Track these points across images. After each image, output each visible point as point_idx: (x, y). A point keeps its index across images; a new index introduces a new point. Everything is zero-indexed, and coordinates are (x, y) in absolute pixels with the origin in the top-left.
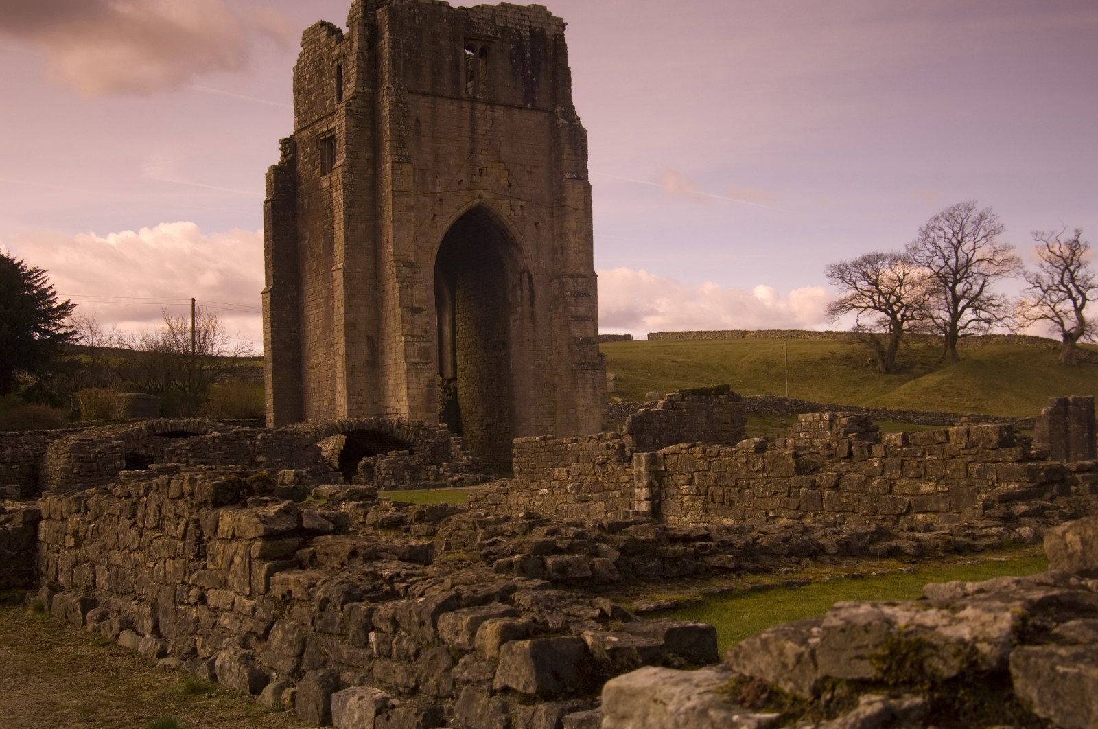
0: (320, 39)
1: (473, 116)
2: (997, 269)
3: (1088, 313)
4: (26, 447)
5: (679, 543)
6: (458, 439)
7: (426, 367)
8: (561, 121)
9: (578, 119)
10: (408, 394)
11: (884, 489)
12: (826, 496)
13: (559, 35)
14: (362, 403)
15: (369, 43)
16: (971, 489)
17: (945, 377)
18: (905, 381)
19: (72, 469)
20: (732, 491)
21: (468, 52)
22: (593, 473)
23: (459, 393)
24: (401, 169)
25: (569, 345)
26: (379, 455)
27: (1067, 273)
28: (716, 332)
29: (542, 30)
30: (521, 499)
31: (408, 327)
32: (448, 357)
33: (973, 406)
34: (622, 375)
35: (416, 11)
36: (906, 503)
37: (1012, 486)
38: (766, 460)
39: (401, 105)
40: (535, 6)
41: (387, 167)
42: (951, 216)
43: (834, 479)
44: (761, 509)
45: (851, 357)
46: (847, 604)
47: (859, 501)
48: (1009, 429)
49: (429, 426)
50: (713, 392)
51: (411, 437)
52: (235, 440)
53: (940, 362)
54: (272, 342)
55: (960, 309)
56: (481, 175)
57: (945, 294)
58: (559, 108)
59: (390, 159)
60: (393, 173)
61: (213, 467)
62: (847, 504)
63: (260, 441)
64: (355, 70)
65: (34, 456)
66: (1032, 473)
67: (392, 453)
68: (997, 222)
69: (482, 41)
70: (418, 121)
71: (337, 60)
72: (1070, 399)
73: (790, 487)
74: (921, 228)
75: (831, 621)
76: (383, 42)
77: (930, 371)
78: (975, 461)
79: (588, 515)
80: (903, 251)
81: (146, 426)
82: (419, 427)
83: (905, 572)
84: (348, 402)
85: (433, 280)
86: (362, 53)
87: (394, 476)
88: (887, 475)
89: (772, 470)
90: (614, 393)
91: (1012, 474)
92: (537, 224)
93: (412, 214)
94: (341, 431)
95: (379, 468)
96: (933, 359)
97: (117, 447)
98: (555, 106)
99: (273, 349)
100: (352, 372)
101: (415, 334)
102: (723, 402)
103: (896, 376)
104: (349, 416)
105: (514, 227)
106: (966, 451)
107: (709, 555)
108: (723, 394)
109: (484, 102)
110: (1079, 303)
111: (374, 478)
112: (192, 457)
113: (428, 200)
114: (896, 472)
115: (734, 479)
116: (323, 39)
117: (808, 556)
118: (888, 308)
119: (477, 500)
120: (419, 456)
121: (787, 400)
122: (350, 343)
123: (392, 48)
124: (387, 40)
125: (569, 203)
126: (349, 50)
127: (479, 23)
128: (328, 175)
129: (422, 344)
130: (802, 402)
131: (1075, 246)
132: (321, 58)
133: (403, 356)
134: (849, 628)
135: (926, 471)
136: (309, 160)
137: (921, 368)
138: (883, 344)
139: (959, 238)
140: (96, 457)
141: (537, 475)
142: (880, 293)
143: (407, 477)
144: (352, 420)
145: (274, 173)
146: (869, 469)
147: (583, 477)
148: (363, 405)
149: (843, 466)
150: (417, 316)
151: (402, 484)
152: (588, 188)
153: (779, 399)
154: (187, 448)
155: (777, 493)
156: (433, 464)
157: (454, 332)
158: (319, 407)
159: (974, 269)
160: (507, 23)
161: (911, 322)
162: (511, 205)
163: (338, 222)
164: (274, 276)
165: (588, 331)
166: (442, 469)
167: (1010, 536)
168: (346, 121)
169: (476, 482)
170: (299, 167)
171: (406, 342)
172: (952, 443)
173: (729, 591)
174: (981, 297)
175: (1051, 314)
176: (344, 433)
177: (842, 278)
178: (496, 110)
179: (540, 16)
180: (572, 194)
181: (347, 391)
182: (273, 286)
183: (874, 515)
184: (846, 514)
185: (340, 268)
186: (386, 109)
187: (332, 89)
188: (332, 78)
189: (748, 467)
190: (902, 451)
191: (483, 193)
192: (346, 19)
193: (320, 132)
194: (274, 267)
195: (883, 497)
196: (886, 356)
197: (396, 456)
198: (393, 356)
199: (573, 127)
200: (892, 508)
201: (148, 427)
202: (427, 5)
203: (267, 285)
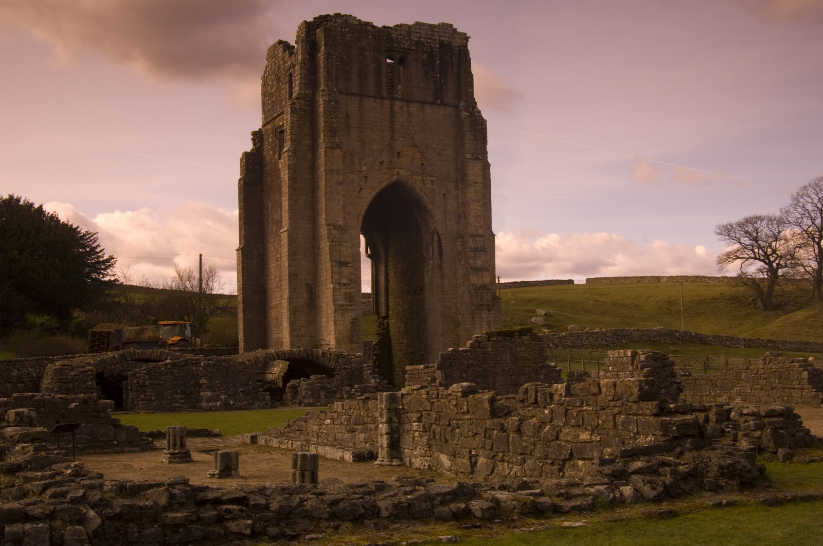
0: (278, 54)
1: (392, 111)
4: (30, 370)
7: (350, 308)
8: (464, 113)
9: (479, 112)
10: (335, 330)
11: (552, 436)
12: (510, 440)
13: (463, 46)
14: (302, 336)
15: (310, 55)
16: (617, 439)
17: (812, 313)
18: (780, 316)
19: (53, 388)
20: (447, 430)
21: (389, 61)
23: (390, 328)
24: (332, 153)
25: (469, 290)
26: (303, 379)
28: (637, 277)
29: (449, 43)
31: (336, 276)
32: (382, 300)
35: (347, 30)
36: (568, 450)
37: (649, 439)
38: (469, 403)
39: (333, 103)
40: (443, 24)
41: (322, 152)
42: (816, 186)
43: (517, 423)
44: (466, 448)
45: (737, 297)
47: (534, 445)
49: (348, 355)
51: (332, 364)
52: (184, 366)
53: (810, 301)
54: (243, 288)
56: (398, 157)
57: (813, 247)
58: (462, 104)
59: (323, 145)
60: (326, 156)
62: (526, 447)
63: (203, 367)
64: (299, 77)
65: (37, 377)
66: (665, 427)
67: (313, 377)
69: (400, 52)
70: (347, 115)
71: (289, 70)
73: (486, 429)
74: (792, 195)
76: (320, 54)
77: (801, 308)
78: (620, 413)
80: (778, 214)
81: (118, 354)
82: (339, 355)
84: (291, 335)
86: (304, 63)
87: (312, 395)
88: (555, 422)
89: (473, 413)
91: (649, 427)
92: (444, 195)
93: (341, 188)
95: (301, 389)
96: (804, 299)
97: (89, 371)
98: (459, 102)
99: (243, 293)
100: (294, 312)
101: (342, 282)
103: (772, 312)
104: (291, 346)
105: (425, 197)
106: (613, 403)
109: (401, 99)
111: (298, 396)
112: (148, 379)
113: (355, 177)
114: (562, 420)
115: (448, 419)
116: (281, 54)
118: (766, 259)
120: (337, 379)
121: (678, 332)
122: (293, 289)
123: (327, 59)
124: (322, 53)
125: (470, 178)
126: (296, 61)
127: (397, 38)
129: (347, 290)
132: (279, 69)
133: (332, 299)
135: (583, 420)
136: (271, 148)
137: (794, 306)
138: (762, 286)
140: (73, 379)
142: (759, 247)
143: (323, 396)
144: (293, 349)
145: (245, 158)
146: (542, 416)
148: (302, 338)
149: (529, 411)
150: (343, 268)
151: (319, 402)
152: (487, 166)
154: (145, 372)
155: (477, 434)
156: (348, 386)
157: (387, 280)
158: (277, 338)
160: (420, 38)
161: (786, 269)
162: (423, 180)
163: (285, 194)
164: (245, 237)
165: (485, 279)
166: (353, 390)
168: (291, 116)
170: (265, 153)
171: (334, 288)
172: (603, 395)
176: (286, 360)
177: (728, 235)
178: (411, 106)
179: (447, 31)
180: (473, 170)
181: (290, 326)
182: (244, 245)
183: (546, 459)
184: (527, 457)
185: (285, 231)
186: (321, 106)
187: (286, 92)
188: (285, 84)
189: (457, 409)
190: (565, 400)
191: (400, 171)
192: (295, 38)
193: (278, 125)
194: (245, 230)
195: (552, 443)
196: (764, 297)
197: (316, 379)
198: (325, 300)
199: (473, 118)
200: (558, 454)
201: (120, 355)
202: (356, 24)
203: (240, 244)
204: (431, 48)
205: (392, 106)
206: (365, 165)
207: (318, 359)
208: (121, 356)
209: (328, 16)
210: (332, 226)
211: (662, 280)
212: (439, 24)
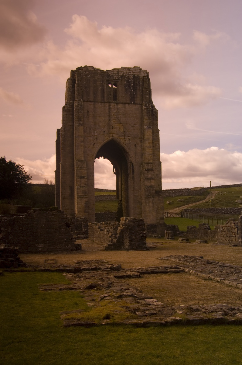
7: (85, 197)
8: (144, 107)
10: (77, 207)
14: (67, 209)
23: (122, 205)
24: (79, 128)
25: (145, 188)
29: (138, 75)
31: (79, 183)
39: (80, 106)
56: (112, 128)
59: (75, 125)
60: (76, 130)
64: (67, 95)
69: (114, 81)
70: (88, 111)
86: (70, 89)
92: (135, 145)
98: (143, 102)
100: (64, 199)
101: (81, 185)
105: (126, 146)
109: (114, 103)
113: (92, 138)
122: (63, 189)
123: (78, 86)
124: (76, 84)
125: (146, 137)
127: (112, 75)
129: (84, 189)
150: (82, 179)
160: (123, 74)
162: (125, 139)
165: (152, 183)
171: (77, 188)
178: (119, 105)
179: (137, 70)
180: (148, 133)
181: (62, 205)
182: (56, 169)
191: (113, 135)
198: (75, 193)
204: (129, 78)
205: (109, 106)
206: (96, 133)
210: (78, 160)
212: (133, 67)
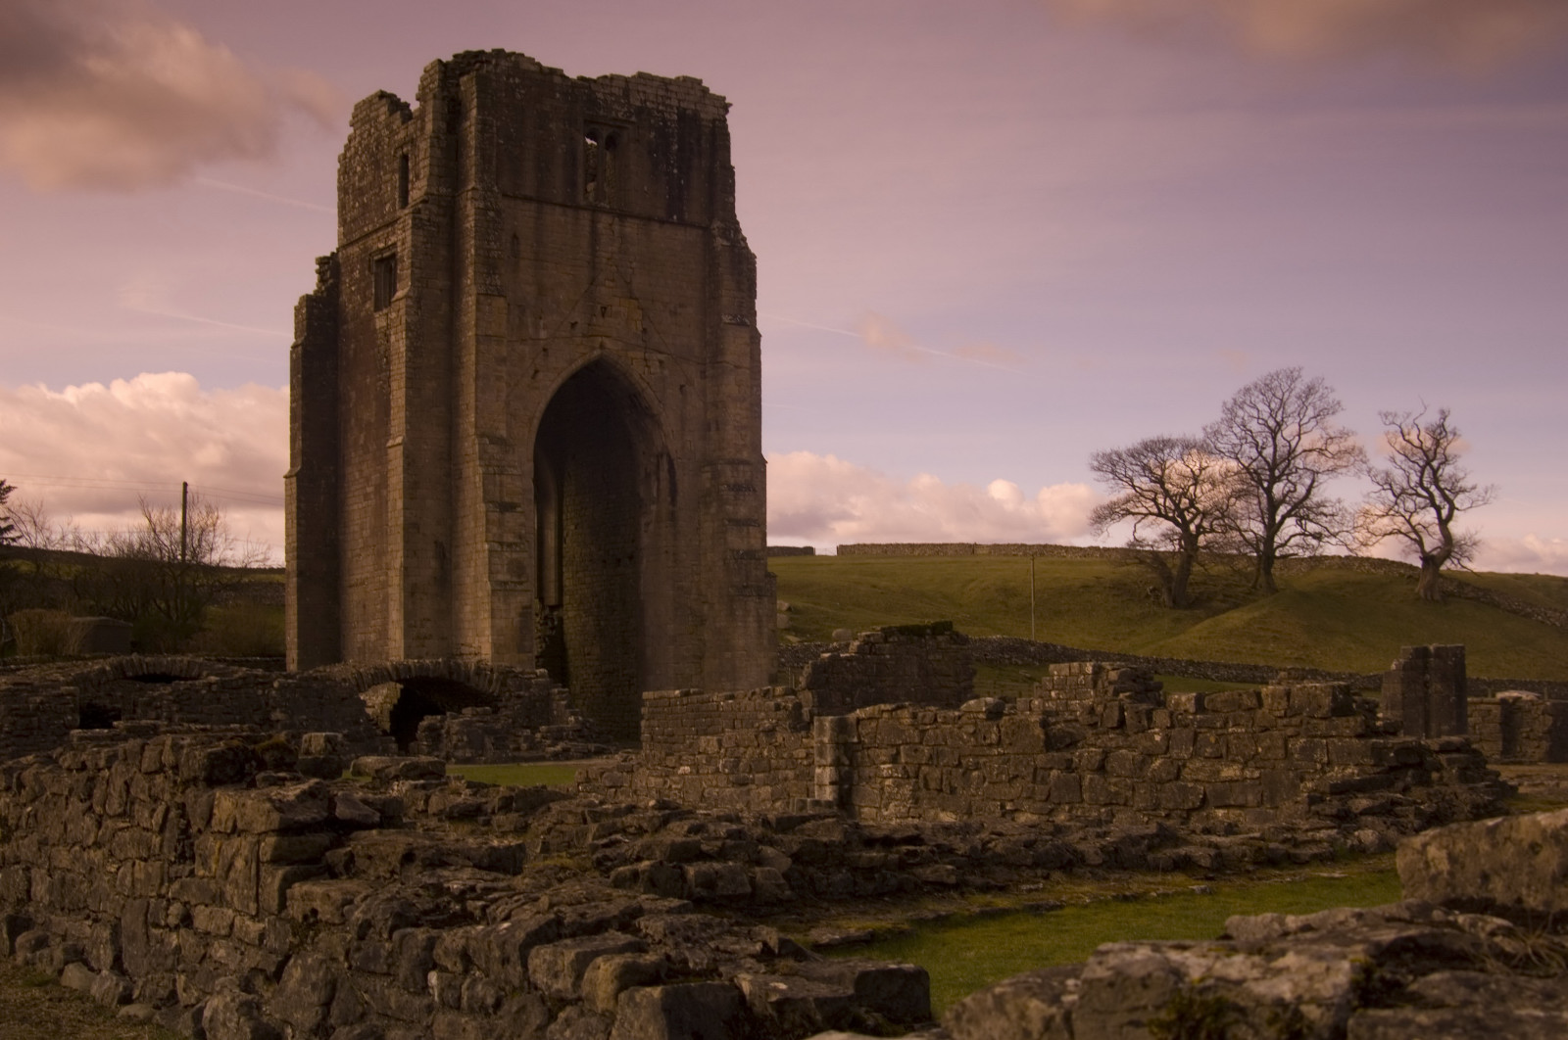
0: (378, 116)
1: (594, 234)
2: (1331, 463)
3: (1457, 528)
5: (878, 846)
6: (563, 693)
7: (519, 587)
8: (720, 242)
9: (744, 239)
10: (492, 627)
11: (1169, 773)
12: (1086, 782)
13: (720, 120)
14: (425, 638)
15: (448, 124)
16: (1291, 774)
17: (1256, 614)
18: (1200, 620)
20: (954, 773)
21: (589, 141)
22: (756, 743)
23: (565, 626)
24: (490, 305)
26: (448, 714)
27: (1428, 471)
28: (934, 545)
30: (652, 779)
31: (495, 530)
32: (551, 574)
33: (1296, 655)
34: (799, 604)
36: (1199, 794)
37: (1349, 771)
38: (1003, 729)
39: (491, 214)
40: (686, 79)
41: (470, 300)
42: (1267, 388)
43: (1098, 757)
44: (994, 800)
45: (1125, 585)
46: (1117, 946)
47: (1133, 790)
48: (1346, 691)
49: (522, 673)
50: (928, 631)
51: (495, 688)
52: (240, 688)
53: (1250, 594)
54: (298, 548)
55: (1278, 518)
56: (603, 315)
57: (1258, 497)
58: (717, 224)
59: (473, 290)
60: (478, 310)
61: (208, 726)
62: (1117, 793)
63: (276, 690)
64: (427, 162)
66: (1378, 753)
67: (468, 711)
68: (1331, 397)
69: (611, 126)
70: (515, 237)
71: (402, 148)
72: (1431, 648)
73: (1036, 769)
74: (1225, 403)
75: (1094, 971)
76: (468, 123)
77: (1236, 606)
78: (1297, 735)
79: (748, 804)
80: (1200, 436)
81: (111, 665)
82: (507, 674)
83: (1197, 892)
84: (406, 635)
85: (531, 464)
86: (438, 138)
87: (470, 744)
88: (1174, 753)
89: (1011, 744)
90: (788, 630)
91: (1349, 754)
92: (682, 387)
93: (504, 368)
94: (395, 678)
95: (448, 733)
96: (1240, 589)
97: (68, 695)
99: (298, 557)
100: (412, 593)
101: (505, 540)
102: (943, 645)
103: (1187, 612)
104: (407, 656)
105: (649, 391)
106: (1285, 721)
107: (920, 864)
108: (942, 634)
110: (1445, 513)
111: (441, 746)
112: (177, 712)
114: (1187, 749)
115: (957, 756)
116: (383, 118)
117: (1060, 868)
118: (1178, 516)
119: (588, 780)
120: (506, 716)
121: (1032, 644)
122: (410, 551)
124: (473, 121)
126: (419, 133)
127: (605, 101)
128: (385, 311)
129: (515, 556)
130: (1054, 646)
131: (1439, 433)
132: (379, 144)
133: (487, 571)
134: (1119, 981)
135: (1228, 748)
136: (357, 289)
137: (1223, 601)
138: (1169, 565)
139: (1279, 419)
140: (38, 708)
141: (675, 746)
142: (1167, 494)
143: (489, 746)
144: (410, 661)
145: (307, 307)
146: (1149, 744)
147: (742, 750)
148: (426, 641)
149: (1111, 739)
150: (508, 515)
151: (481, 755)
152: (755, 338)
153: (1022, 642)
154: (171, 697)
155: (1017, 776)
156: (526, 728)
157: (560, 539)
158: (364, 643)
159: (1299, 462)
160: (645, 101)
161: (1210, 535)
162: (645, 360)
163: (398, 377)
164: (304, 453)
165: (753, 541)
166: (538, 735)
167: (1346, 843)
168: (413, 234)
169: (587, 755)
170: (344, 298)
171: (491, 551)
172: (1265, 709)
173: (947, 917)
174: (1308, 503)
175: (1405, 528)
176: (399, 681)
177: (1113, 472)
179: (692, 92)
180: (734, 344)
181: (405, 619)
182: (302, 469)
183: (1155, 810)
184: (1115, 808)
185: (399, 444)
186: (471, 219)
187: (393, 188)
188: (393, 172)
189: (976, 740)
190: (1195, 719)
191: (606, 341)
192: (416, 90)
193: (374, 248)
194: (303, 440)
195: (1168, 785)
196: (1174, 584)
197: (473, 715)
198: (471, 571)
199: (736, 250)
200: (1180, 800)
201: (114, 667)
202: (533, 72)
203: (293, 465)
204: (664, 120)
205: (594, 222)
206: (545, 327)
207: (469, 679)
208: (116, 668)
209: (482, 53)
210: (488, 437)
211: (979, 551)
212: (678, 78)
